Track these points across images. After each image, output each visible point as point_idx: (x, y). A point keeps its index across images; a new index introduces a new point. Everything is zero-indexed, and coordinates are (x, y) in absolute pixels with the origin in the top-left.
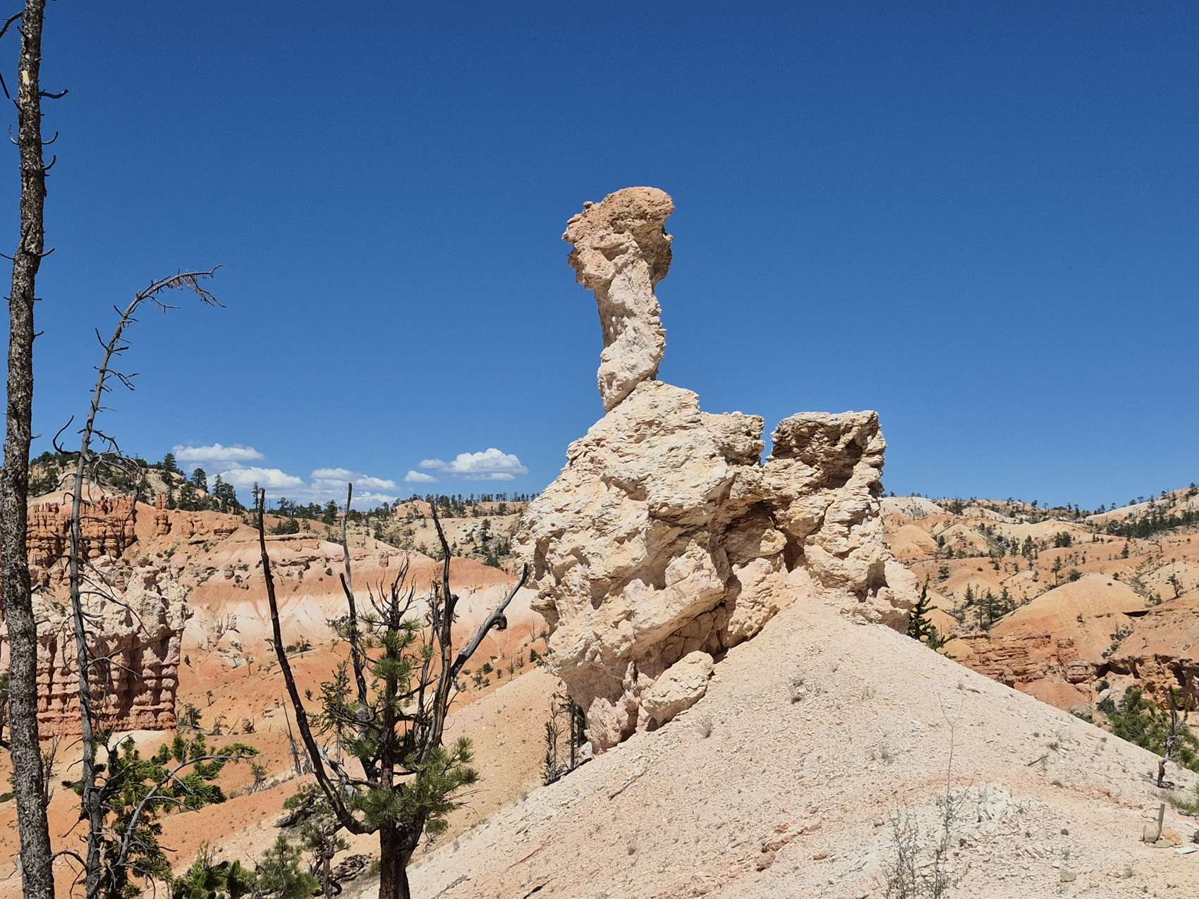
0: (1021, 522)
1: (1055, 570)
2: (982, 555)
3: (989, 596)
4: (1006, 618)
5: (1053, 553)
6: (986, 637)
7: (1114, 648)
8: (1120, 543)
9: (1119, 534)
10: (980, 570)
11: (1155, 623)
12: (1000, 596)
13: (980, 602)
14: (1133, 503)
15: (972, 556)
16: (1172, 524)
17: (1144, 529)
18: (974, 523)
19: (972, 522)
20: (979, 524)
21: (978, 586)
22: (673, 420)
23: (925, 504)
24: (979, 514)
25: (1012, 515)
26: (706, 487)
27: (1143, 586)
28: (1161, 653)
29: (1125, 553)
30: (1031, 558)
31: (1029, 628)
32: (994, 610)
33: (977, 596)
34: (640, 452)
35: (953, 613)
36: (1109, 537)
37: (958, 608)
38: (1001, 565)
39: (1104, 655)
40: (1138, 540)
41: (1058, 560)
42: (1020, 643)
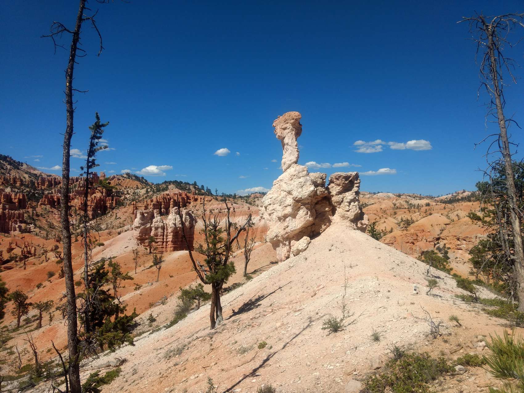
0: (417, 199)
1: (425, 213)
2: (406, 208)
3: (407, 219)
4: (412, 225)
5: (425, 208)
6: (406, 230)
7: (441, 233)
8: (443, 205)
9: (443, 203)
10: (405, 212)
11: (452, 227)
12: (410, 219)
13: (405, 221)
14: (447, 195)
15: (403, 209)
16: (458, 200)
17: (450, 201)
18: (404, 200)
21: (404, 216)
22: (300, 175)
23: (391, 195)
24: (405, 197)
25: (414, 198)
26: (308, 193)
27: (449, 217)
28: (454, 235)
29: (445, 208)
30: (419, 209)
31: (418, 228)
32: (408, 223)
33: (404, 219)
34: (291, 183)
35: (397, 224)
36: (441, 204)
37: (399, 222)
38: (411, 211)
39: (438, 235)
40: (448, 204)
41: (426, 210)
42: (415, 232)
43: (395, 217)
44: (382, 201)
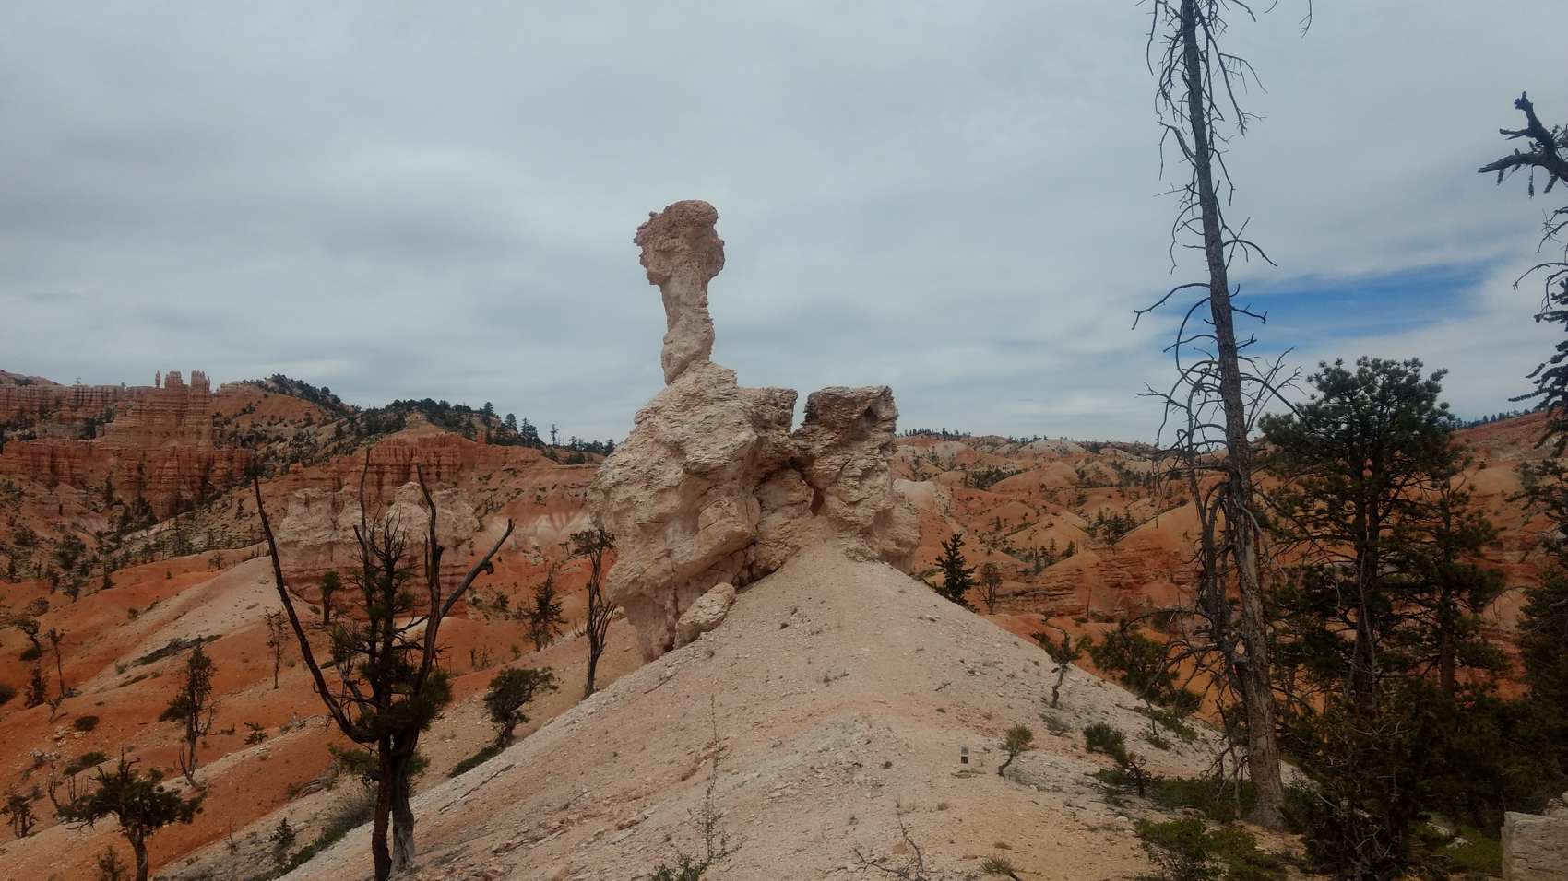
0: (1145, 459)
1: (1167, 498)
2: (1112, 486)
3: (1116, 517)
4: (1129, 535)
5: (1167, 484)
6: (1112, 549)
10: (1110, 497)
12: (1124, 517)
13: (1108, 522)
15: (1105, 486)
19: (1107, 460)
20: (1112, 461)
21: (1108, 509)
22: (712, 393)
23: (1071, 445)
24: (1112, 453)
25: (1138, 454)
26: (731, 449)
30: (1150, 488)
31: (1144, 543)
32: (1118, 528)
33: (1107, 517)
34: (684, 418)
35: (1087, 530)
37: (1092, 526)
38: (1126, 493)
41: (1171, 490)
42: (1138, 554)
43: (1081, 512)
44: (1046, 464)
